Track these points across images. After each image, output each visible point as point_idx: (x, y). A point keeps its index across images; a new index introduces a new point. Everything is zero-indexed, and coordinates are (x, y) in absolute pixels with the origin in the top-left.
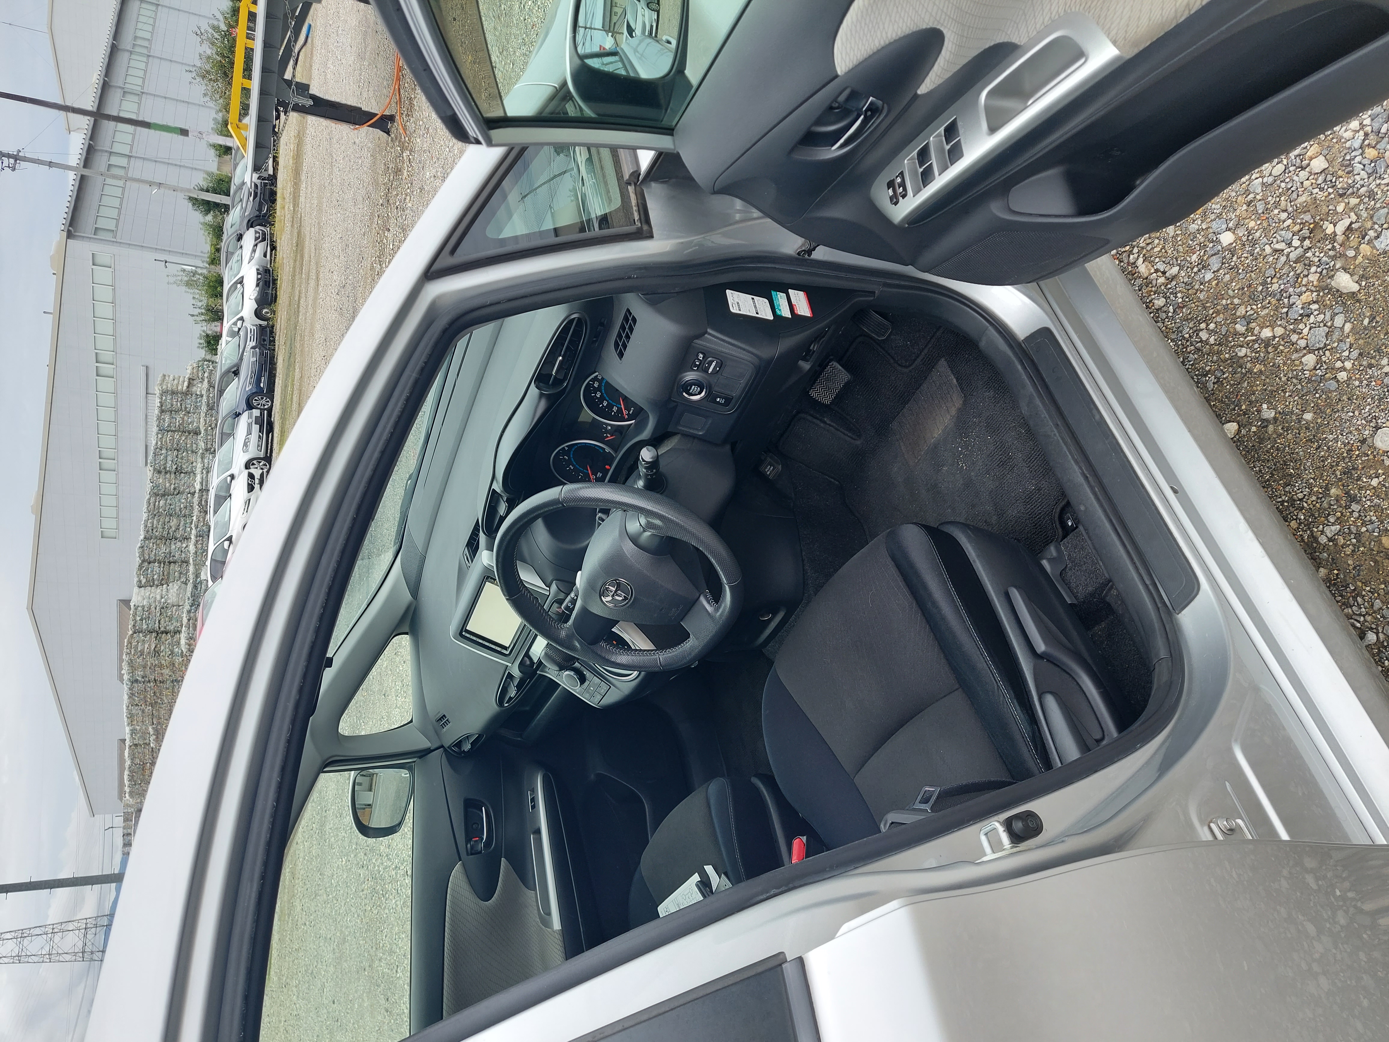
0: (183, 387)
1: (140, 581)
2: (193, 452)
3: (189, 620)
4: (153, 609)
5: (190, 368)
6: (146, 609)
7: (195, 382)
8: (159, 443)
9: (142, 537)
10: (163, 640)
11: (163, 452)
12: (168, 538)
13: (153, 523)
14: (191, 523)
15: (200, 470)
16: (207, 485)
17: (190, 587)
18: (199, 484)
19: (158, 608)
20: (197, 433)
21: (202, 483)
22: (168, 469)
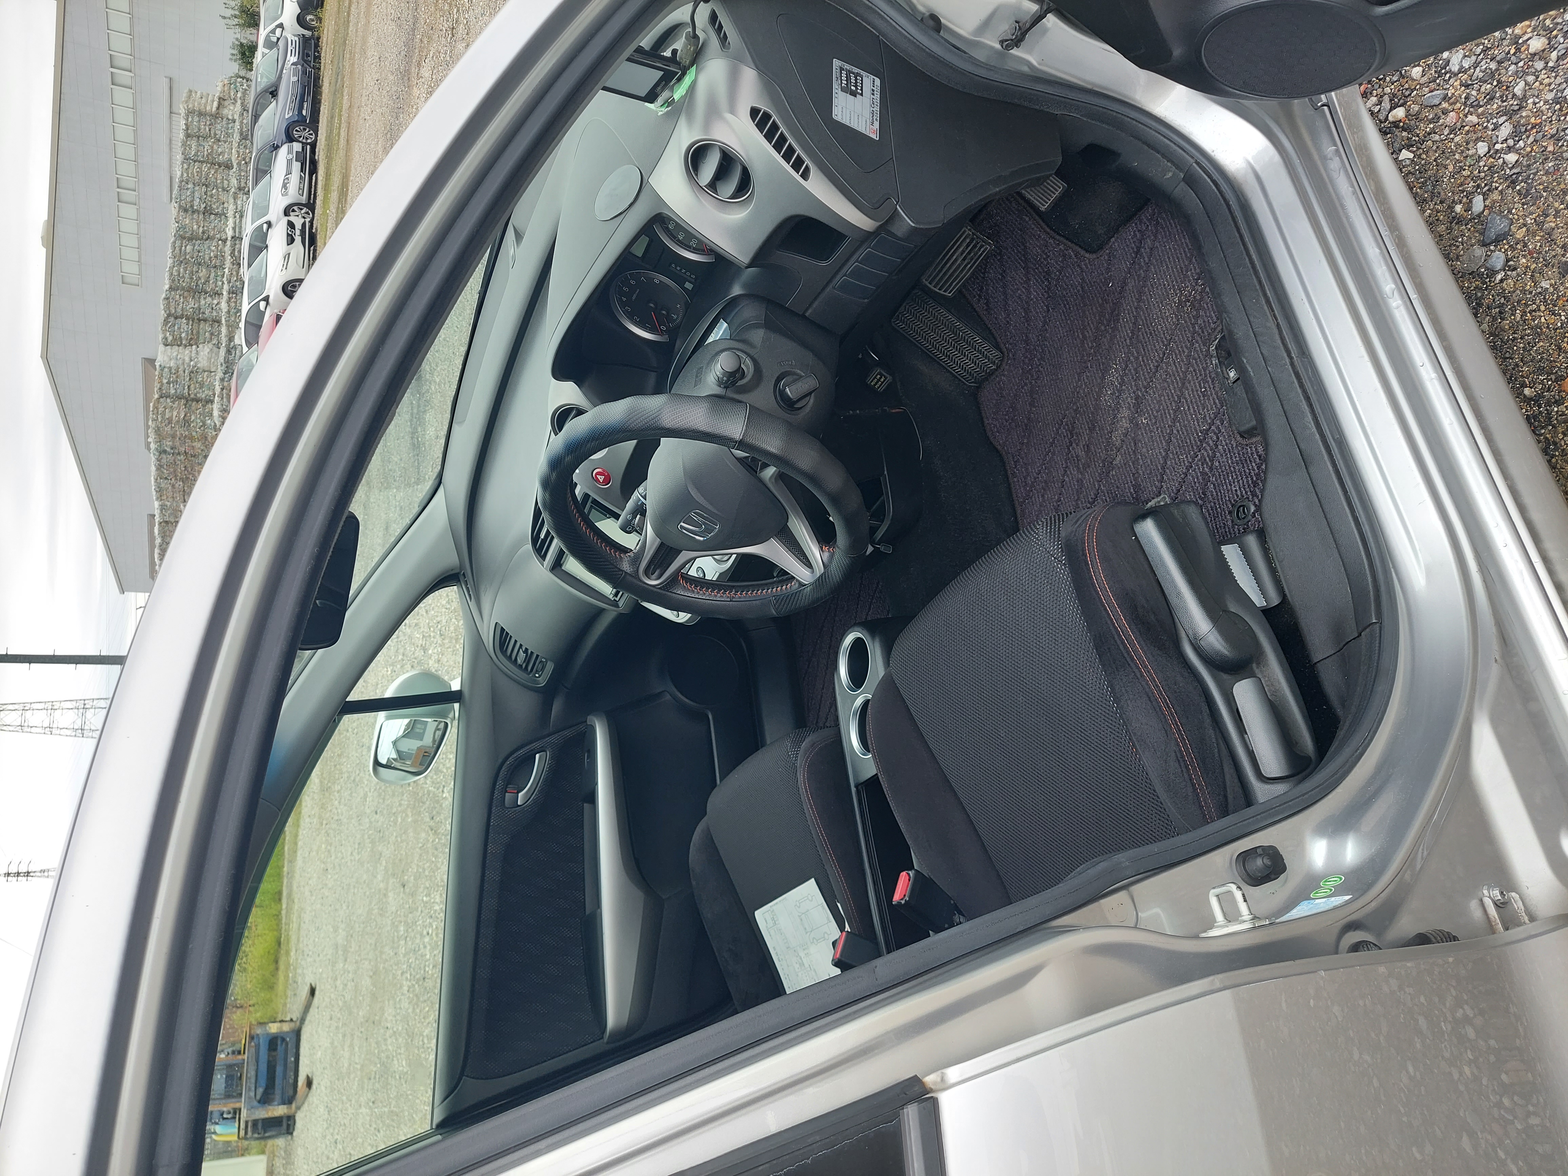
0: (212, 108)
1: (166, 339)
2: (224, 190)
3: (222, 389)
4: (182, 372)
5: (220, 84)
6: (173, 371)
7: (226, 103)
8: (185, 175)
9: (167, 287)
10: (193, 408)
11: (189, 186)
12: (196, 291)
13: (179, 272)
14: (223, 276)
15: (233, 213)
16: (240, 233)
17: (223, 352)
18: (231, 229)
19: (187, 372)
20: (228, 166)
21: (234, 229)
22: (195, 208)
